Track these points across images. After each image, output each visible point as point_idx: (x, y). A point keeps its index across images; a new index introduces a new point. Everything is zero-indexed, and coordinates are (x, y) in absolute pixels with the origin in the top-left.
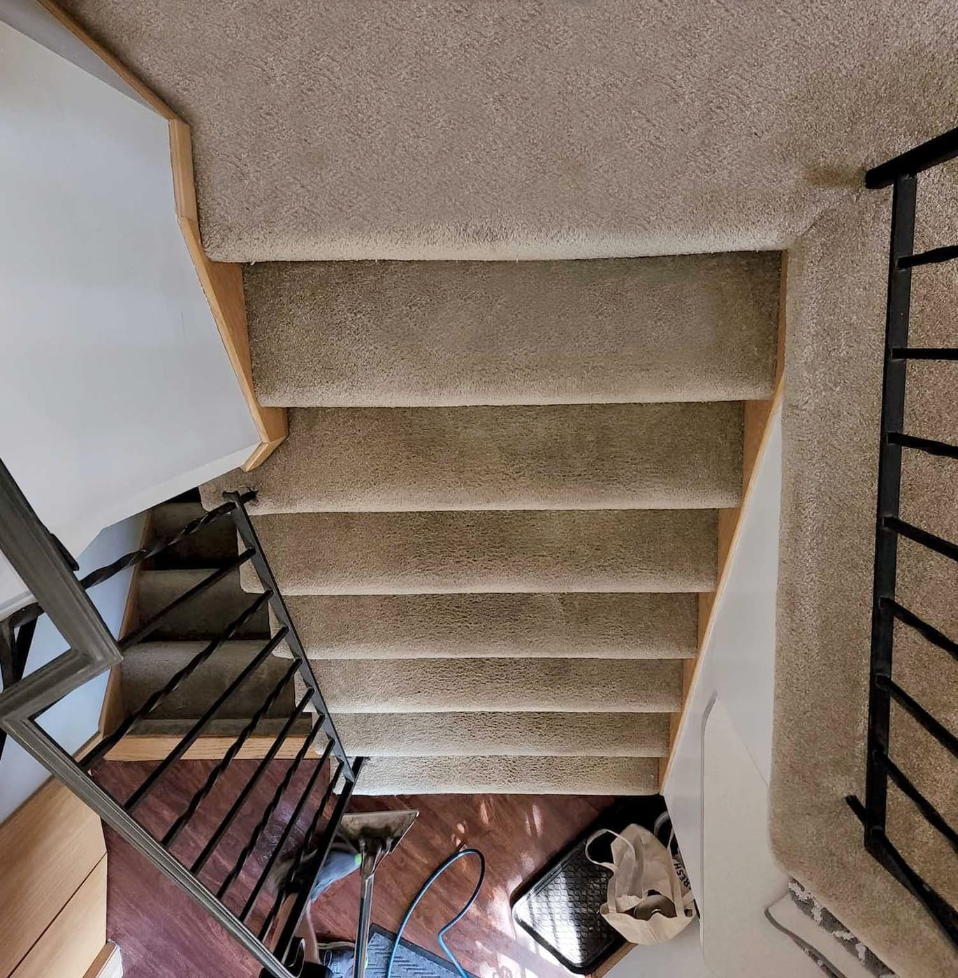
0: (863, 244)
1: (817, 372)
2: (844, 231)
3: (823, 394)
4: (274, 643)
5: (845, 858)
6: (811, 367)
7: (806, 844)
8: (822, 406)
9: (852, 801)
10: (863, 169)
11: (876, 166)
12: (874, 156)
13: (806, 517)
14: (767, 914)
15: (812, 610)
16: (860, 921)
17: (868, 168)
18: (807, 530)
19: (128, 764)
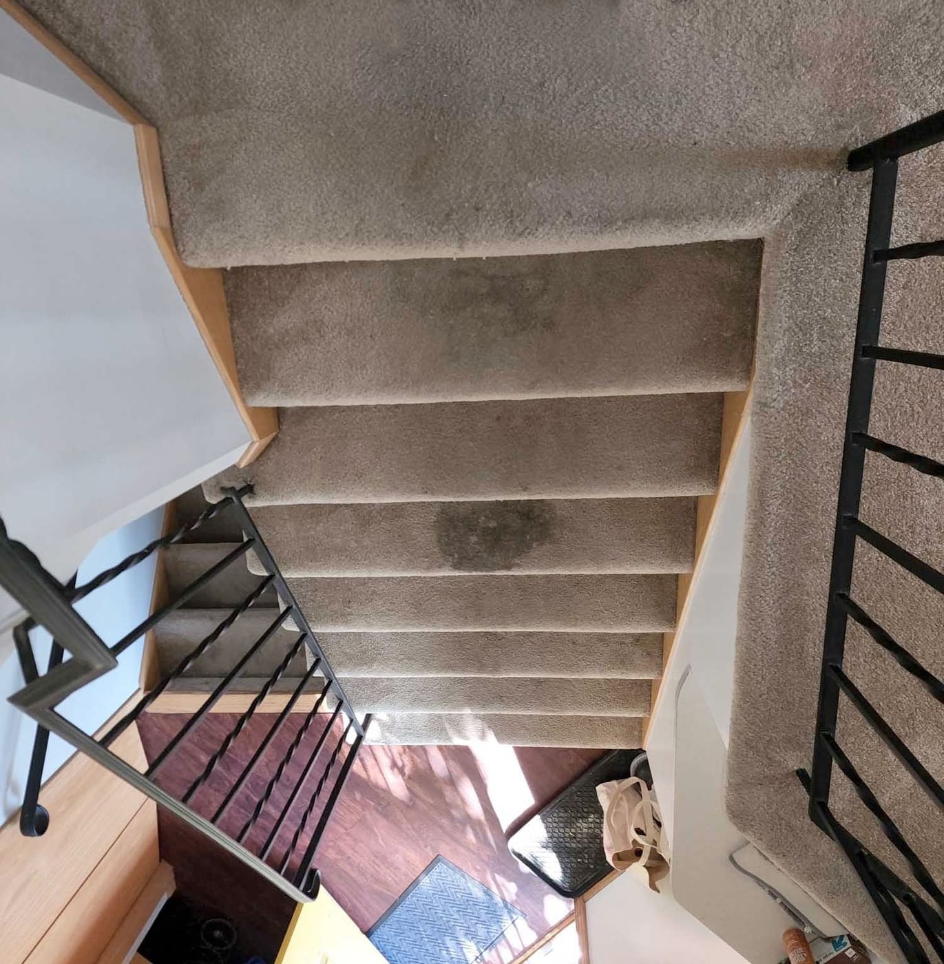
0: (843, 232)
1: (787, 369)
2: (821, 218)
3: (793, 391)
4: (282, 618)
5: (793, 822)
6: (781, 363)
7: (758, 810)
8: (791, 402)
9: (801, 774)
10: (845, 148)
11: (860, 146)
12: (858, 136)
13: (770, 514)
14: (732, 859)
15: (772, 602)
16: (805, 875)
17: (851, 148)
18: (770, 526)
19: (166, 717)
